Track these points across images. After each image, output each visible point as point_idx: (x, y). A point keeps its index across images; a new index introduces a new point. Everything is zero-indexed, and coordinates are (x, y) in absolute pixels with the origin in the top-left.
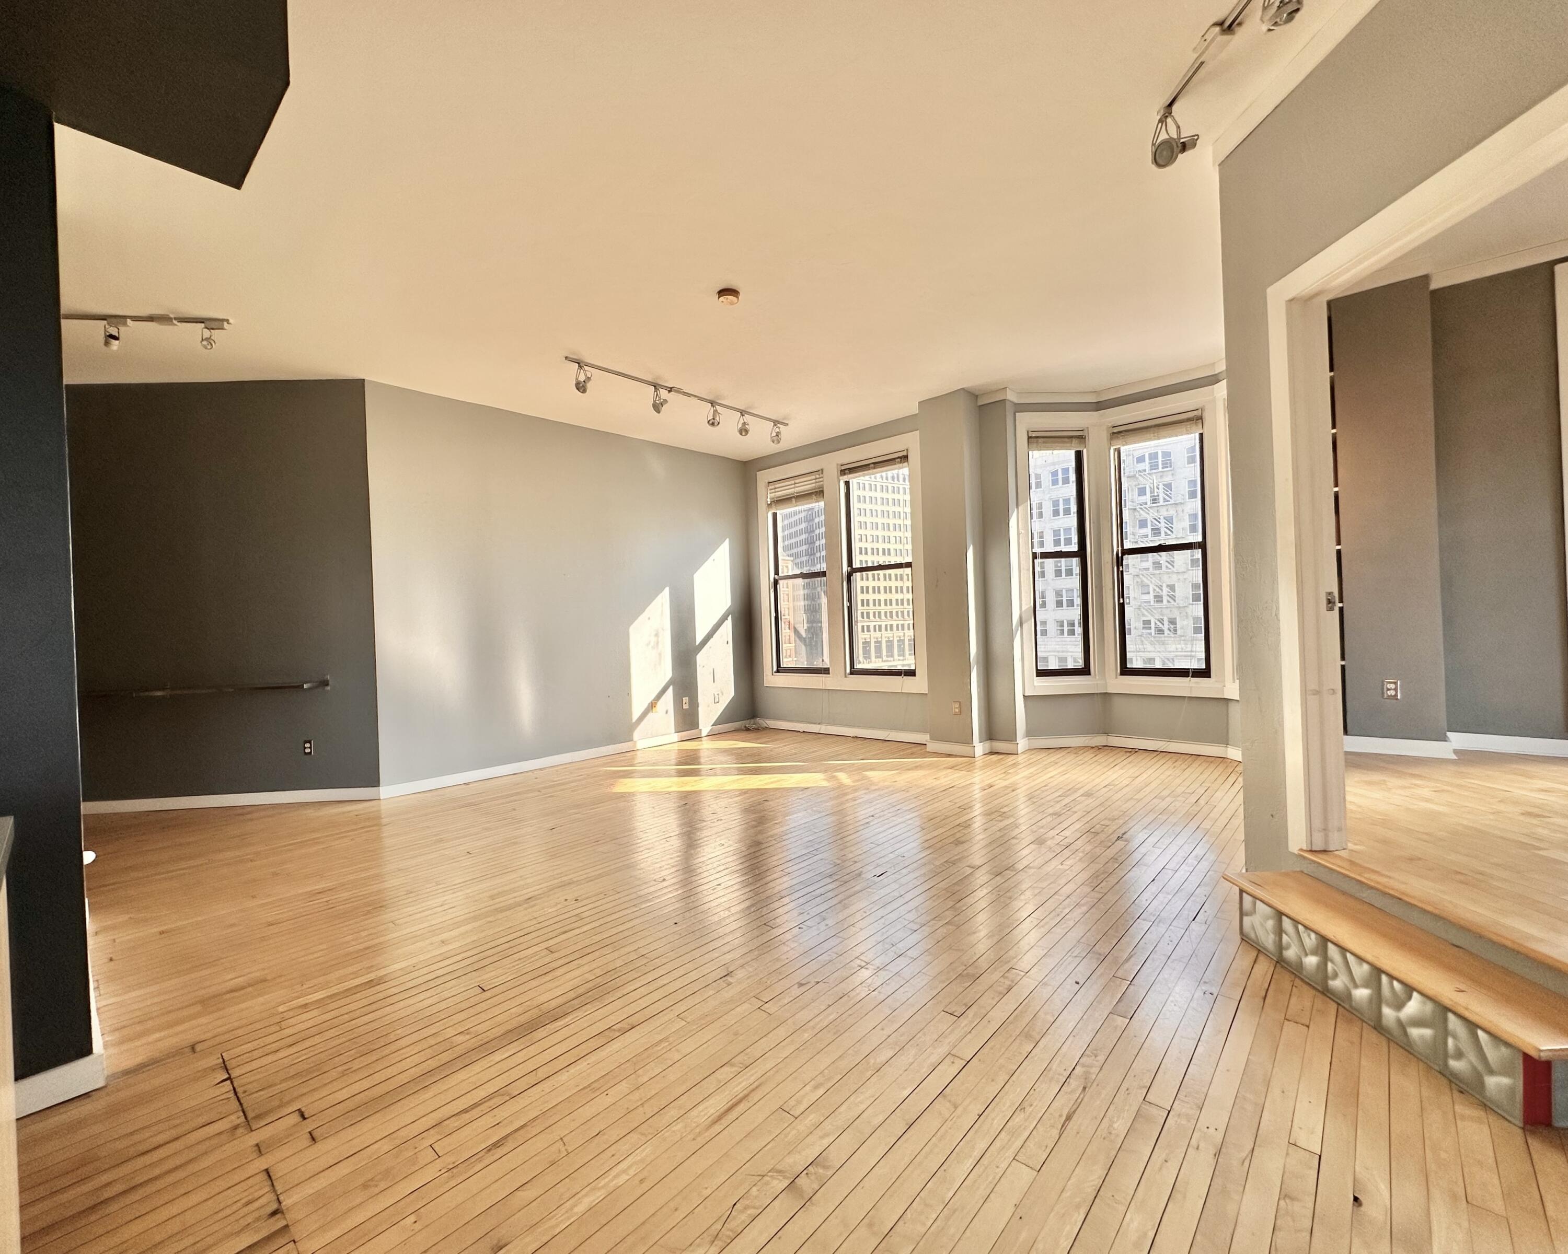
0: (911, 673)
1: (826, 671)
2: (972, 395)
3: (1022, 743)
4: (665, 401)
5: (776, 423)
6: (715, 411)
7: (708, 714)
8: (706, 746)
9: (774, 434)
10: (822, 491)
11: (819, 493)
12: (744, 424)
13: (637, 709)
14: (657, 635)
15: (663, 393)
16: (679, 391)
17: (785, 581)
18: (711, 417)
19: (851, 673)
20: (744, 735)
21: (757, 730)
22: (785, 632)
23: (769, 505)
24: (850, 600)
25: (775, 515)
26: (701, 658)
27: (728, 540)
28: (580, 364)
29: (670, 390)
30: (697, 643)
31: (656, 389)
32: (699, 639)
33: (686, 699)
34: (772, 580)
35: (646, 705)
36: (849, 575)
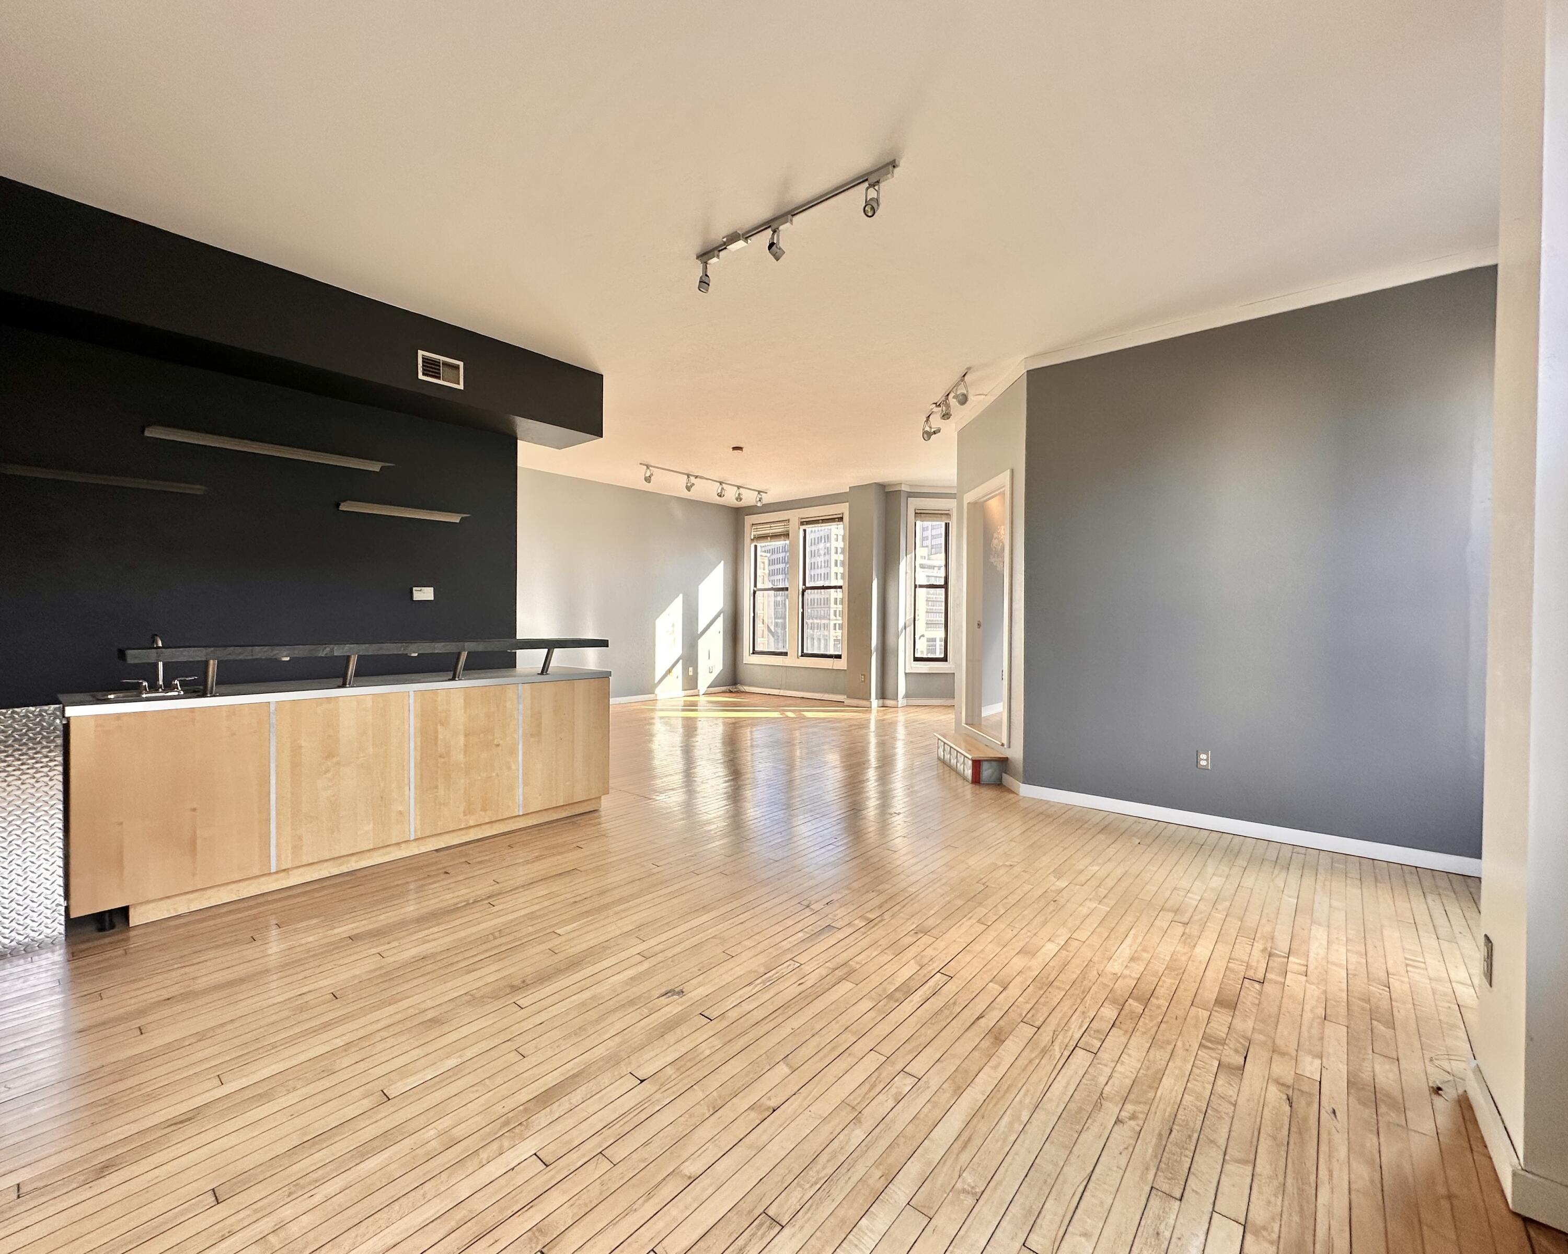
0: (839, 657)
1: (786, 654)
2: (882, 487)
3: (901, 701)
4: (693, 484)
5: (759, 492)
6: (723, 489)
7: (705, 680)
8: (702, 700)
9: (758, 499)
10: (788, 534)
11: (786, 535)
12: (739, 494)
13: (658, 675)
14: (673, 626)
15: (692, 479)
16: (702, 478)
17: (761, 592)
18: (719, 491)
19: (802, 656)
20: (727, 695)
21: (737, 692)
22: (759, 625)
23: (752, 540)
24: (803, 607)
25: (756, 547)
26: (701, 642)
27: (723, 562)
28: (648, 467)
29: (696, 477)
30: (699, 633)
31: (688, 477)
32: (700, 630)
33: (691, 669)
34: (752, 591)
35: (664, 673)
36: (803, 591)
